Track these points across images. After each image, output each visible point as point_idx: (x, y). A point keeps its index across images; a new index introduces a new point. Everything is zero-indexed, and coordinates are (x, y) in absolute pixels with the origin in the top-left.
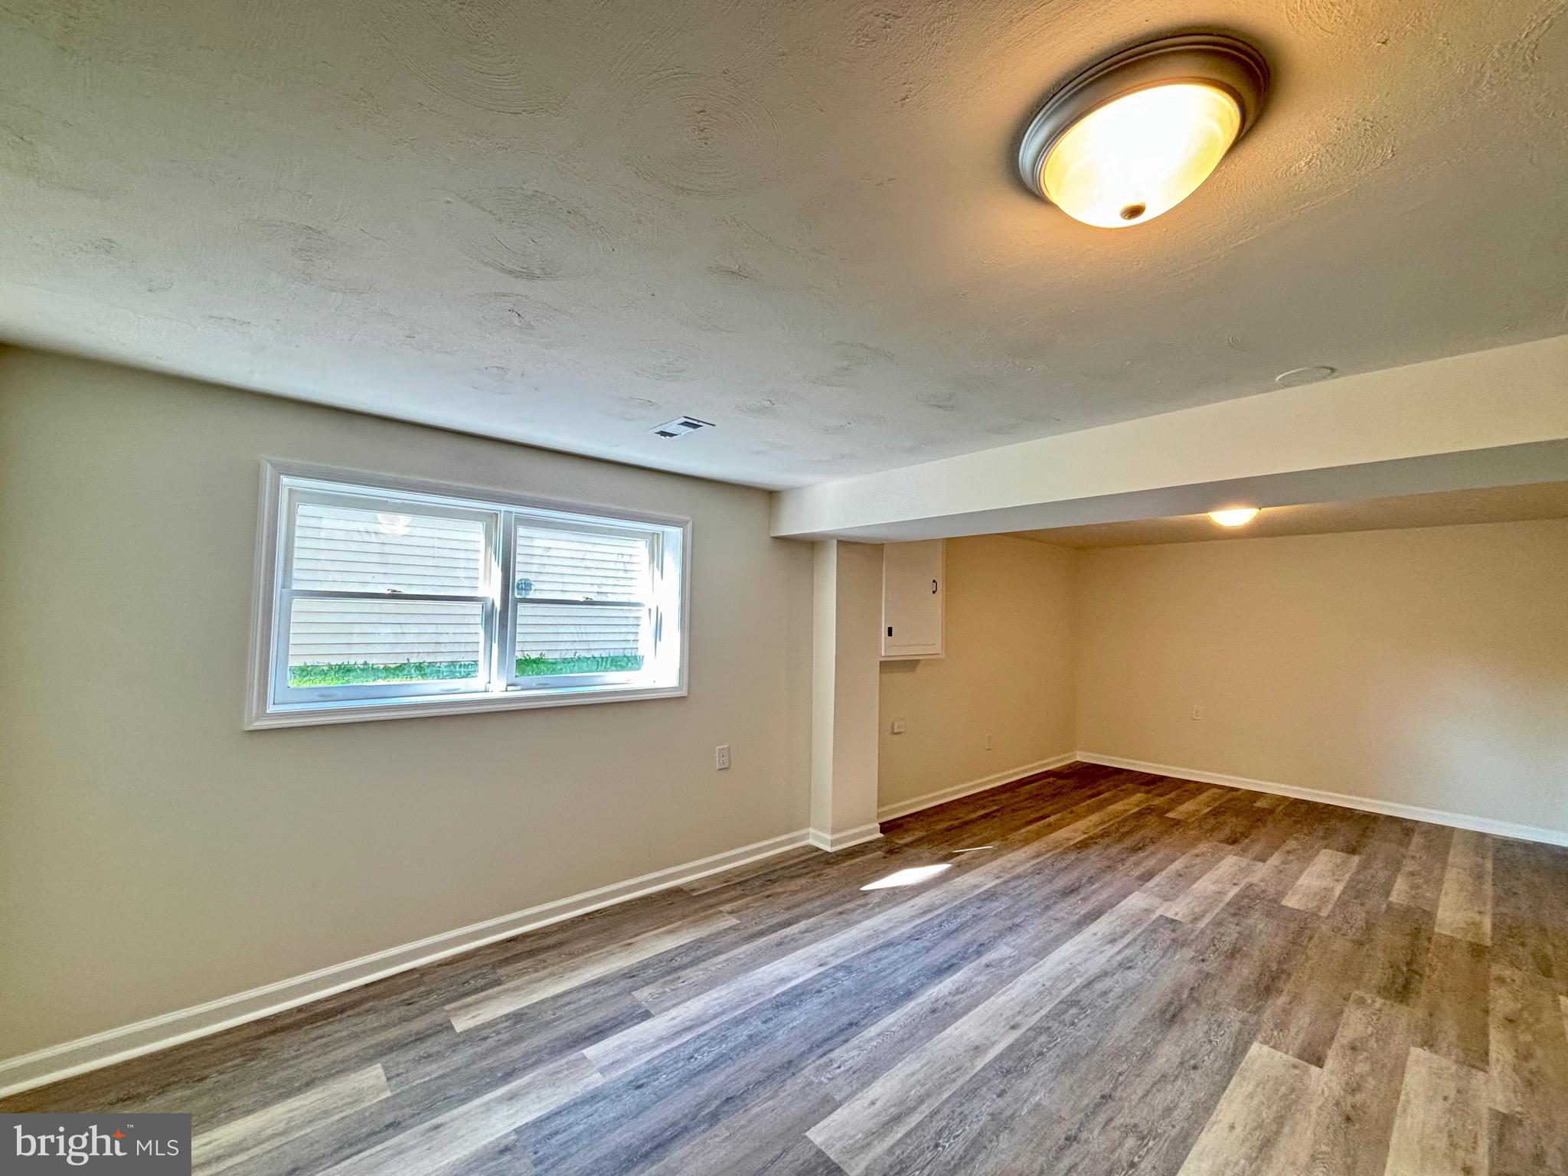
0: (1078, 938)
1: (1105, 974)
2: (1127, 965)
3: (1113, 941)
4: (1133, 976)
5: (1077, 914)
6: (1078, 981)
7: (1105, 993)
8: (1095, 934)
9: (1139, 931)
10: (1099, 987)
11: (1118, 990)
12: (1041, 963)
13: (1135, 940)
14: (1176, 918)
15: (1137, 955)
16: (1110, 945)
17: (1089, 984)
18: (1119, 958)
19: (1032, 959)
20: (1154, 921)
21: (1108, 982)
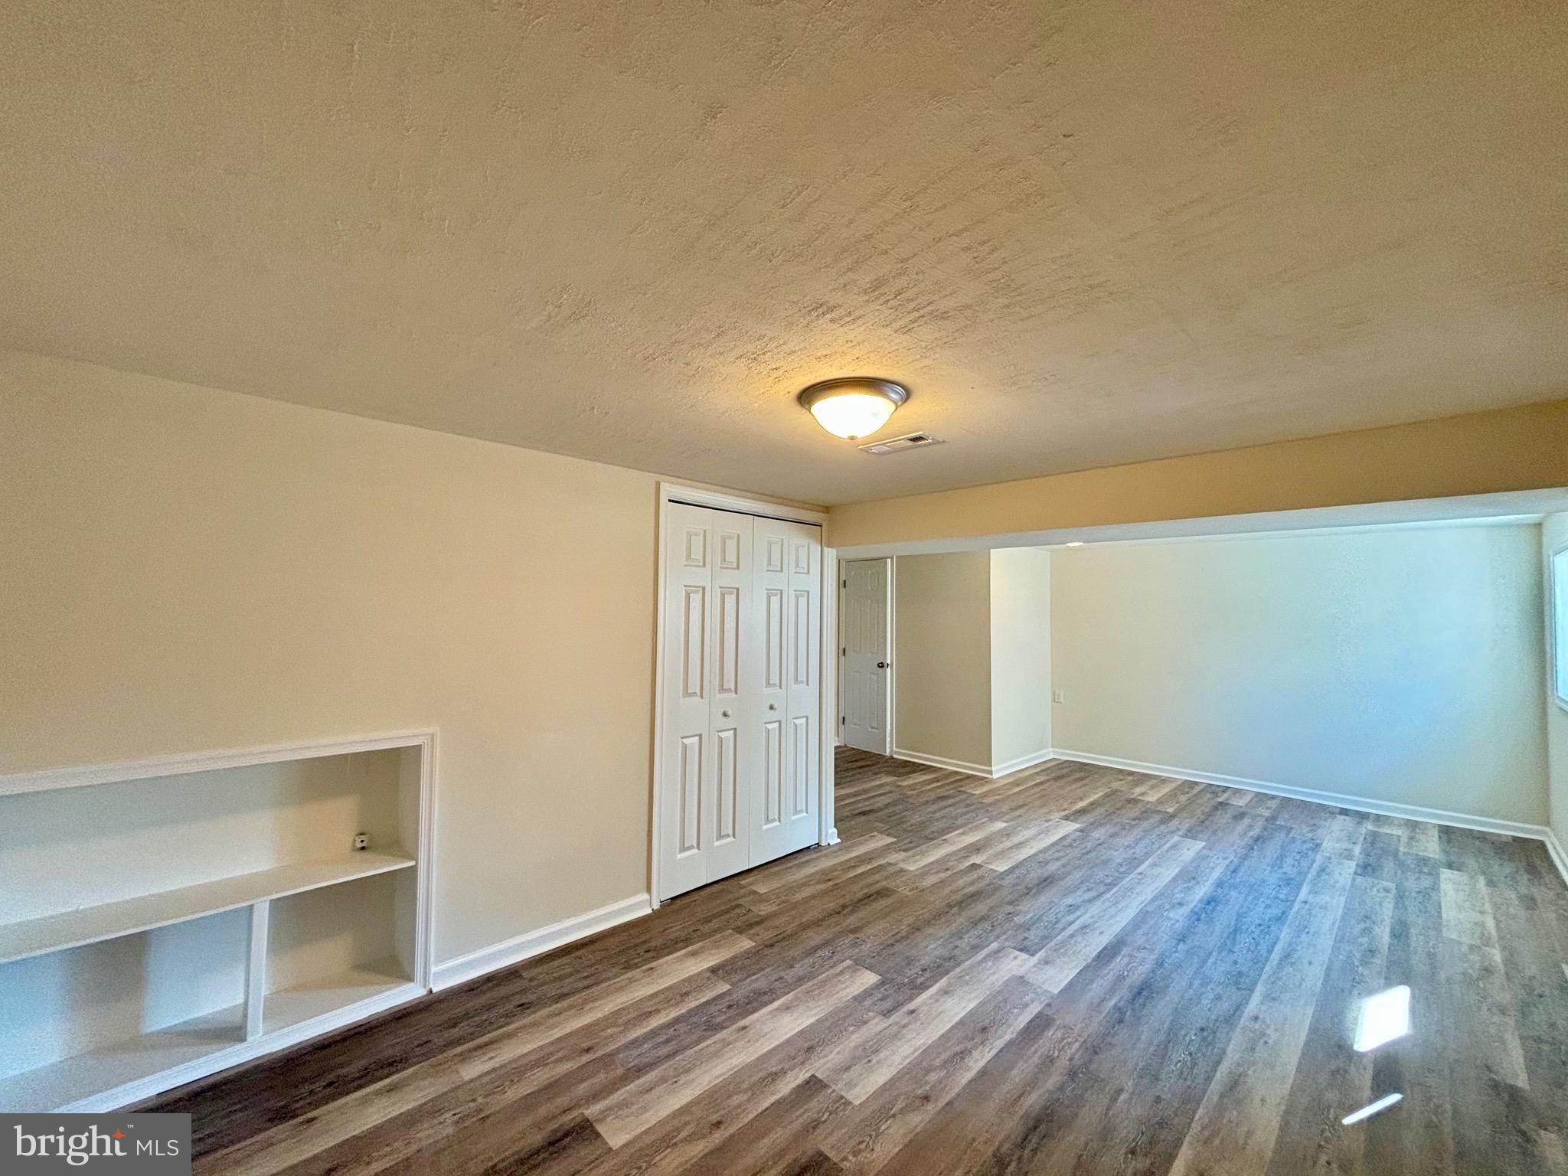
0: (1117, 928)
1: (1090, 901)
2: (1072, 908)
3: (1084, 927)
4: (1069, 900)
5: (1124, 956)
6: (1108, 896)
7: (1089, 890)
8: (1101, 933)
9: (1059, 938)
10: (1093, 894)
11: (1079, 892)
12: (1141, 906)
13: (1064, 929)
14: (1018, 953)
15: (1063, 916)
16: (1087, 923)
17: (1101, 895)
18: (1078, 913)
19: (1149, 909)
20: (1040, 949)
21: (1087, 896)
